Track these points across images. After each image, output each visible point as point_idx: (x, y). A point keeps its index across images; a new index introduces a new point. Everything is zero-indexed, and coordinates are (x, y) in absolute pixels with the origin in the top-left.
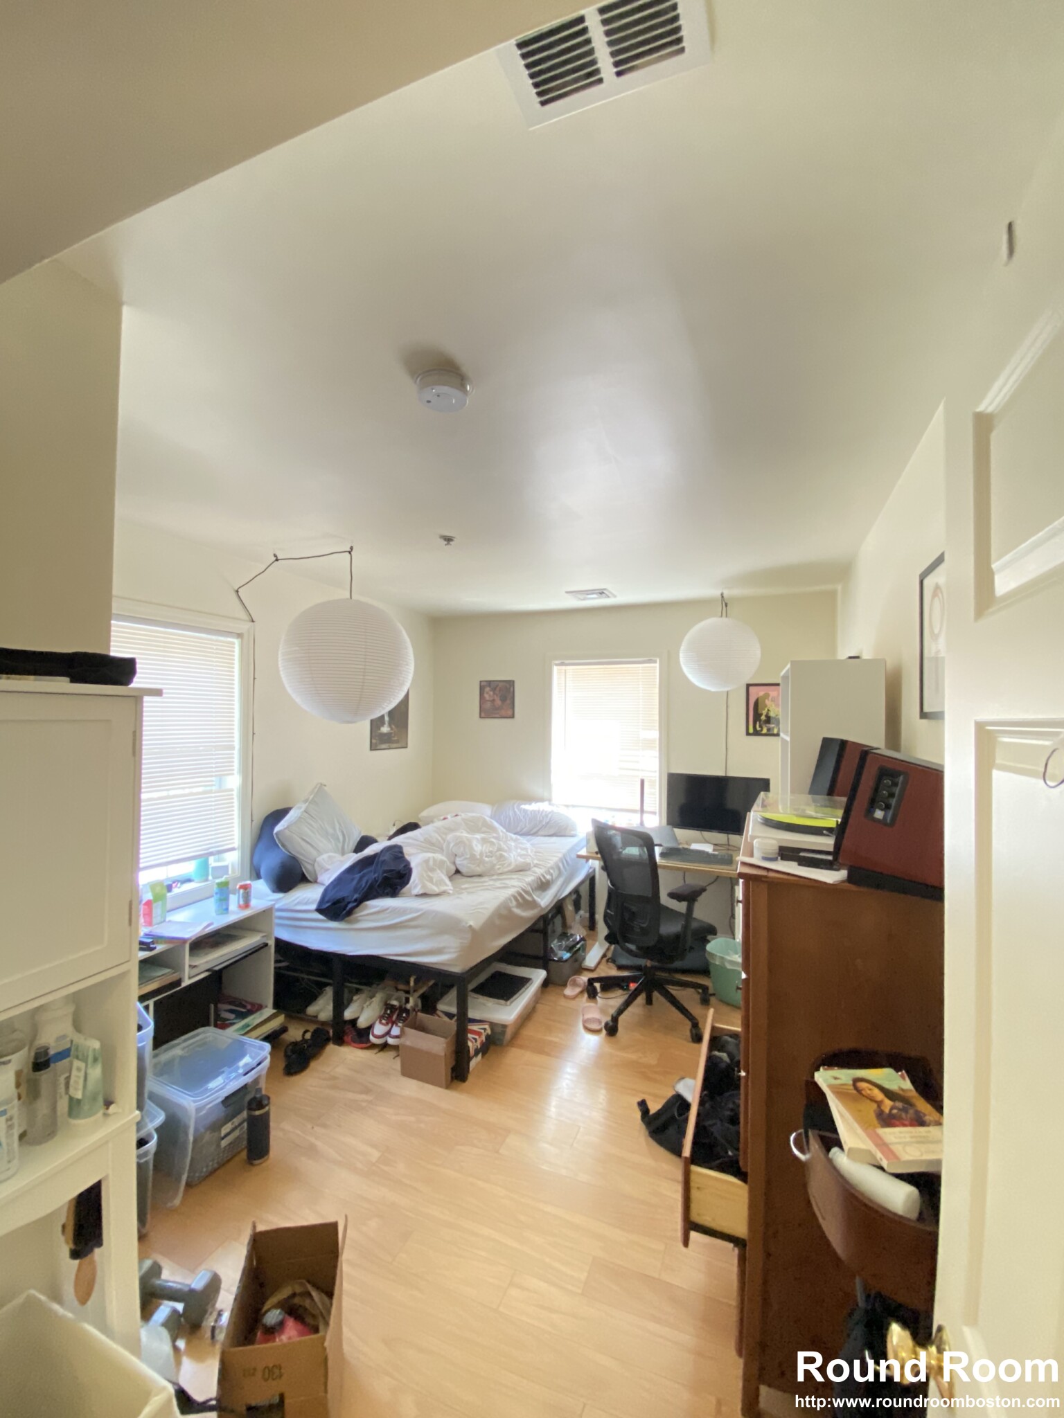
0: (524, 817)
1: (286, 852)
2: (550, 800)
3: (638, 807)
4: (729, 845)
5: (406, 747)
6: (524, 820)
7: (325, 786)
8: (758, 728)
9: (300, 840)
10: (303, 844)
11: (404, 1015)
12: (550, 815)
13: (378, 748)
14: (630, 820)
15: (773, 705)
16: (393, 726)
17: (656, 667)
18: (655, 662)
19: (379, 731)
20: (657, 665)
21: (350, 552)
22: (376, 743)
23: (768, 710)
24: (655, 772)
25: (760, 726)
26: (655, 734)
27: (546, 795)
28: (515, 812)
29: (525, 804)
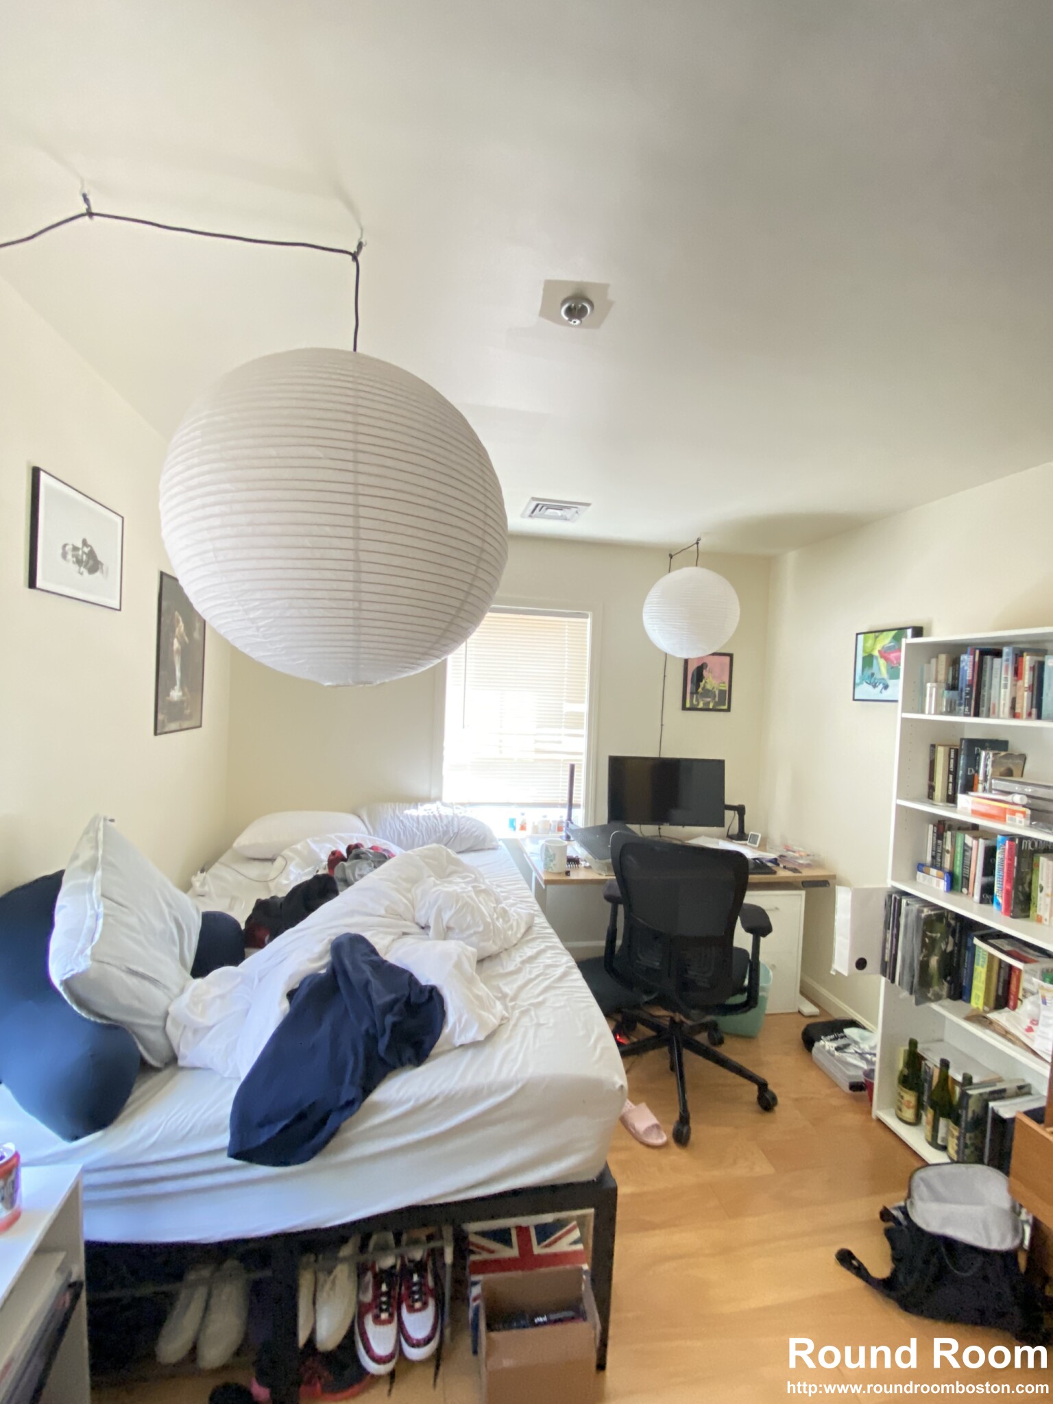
0: (418, 829)
1: (99, 1021)
2: (439, 798)
3: (566, 800)
4: (660, 836)
5: (200, 726)
6: (418, 833)
7: (112, 820)
8: (695, 702)
9: (124, 976)
10: (132, 981)
11: (415, 1278)
12: (456, 823)
13: (167, 729)
14: (545, 817)
15: (711, 677)
16: (186, 689)
17: (586, 623)
18: (586, 616)
19: (168, 698)
20: (589, 621)
21: (355, 257)
22: (163, 721)
23: (706, 682)
24: (581, 754)
25: (697, 700)
26: (584, 708)
27: (434, 793)
28: (402, 822)
29: (409, 809)
